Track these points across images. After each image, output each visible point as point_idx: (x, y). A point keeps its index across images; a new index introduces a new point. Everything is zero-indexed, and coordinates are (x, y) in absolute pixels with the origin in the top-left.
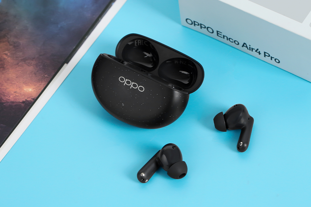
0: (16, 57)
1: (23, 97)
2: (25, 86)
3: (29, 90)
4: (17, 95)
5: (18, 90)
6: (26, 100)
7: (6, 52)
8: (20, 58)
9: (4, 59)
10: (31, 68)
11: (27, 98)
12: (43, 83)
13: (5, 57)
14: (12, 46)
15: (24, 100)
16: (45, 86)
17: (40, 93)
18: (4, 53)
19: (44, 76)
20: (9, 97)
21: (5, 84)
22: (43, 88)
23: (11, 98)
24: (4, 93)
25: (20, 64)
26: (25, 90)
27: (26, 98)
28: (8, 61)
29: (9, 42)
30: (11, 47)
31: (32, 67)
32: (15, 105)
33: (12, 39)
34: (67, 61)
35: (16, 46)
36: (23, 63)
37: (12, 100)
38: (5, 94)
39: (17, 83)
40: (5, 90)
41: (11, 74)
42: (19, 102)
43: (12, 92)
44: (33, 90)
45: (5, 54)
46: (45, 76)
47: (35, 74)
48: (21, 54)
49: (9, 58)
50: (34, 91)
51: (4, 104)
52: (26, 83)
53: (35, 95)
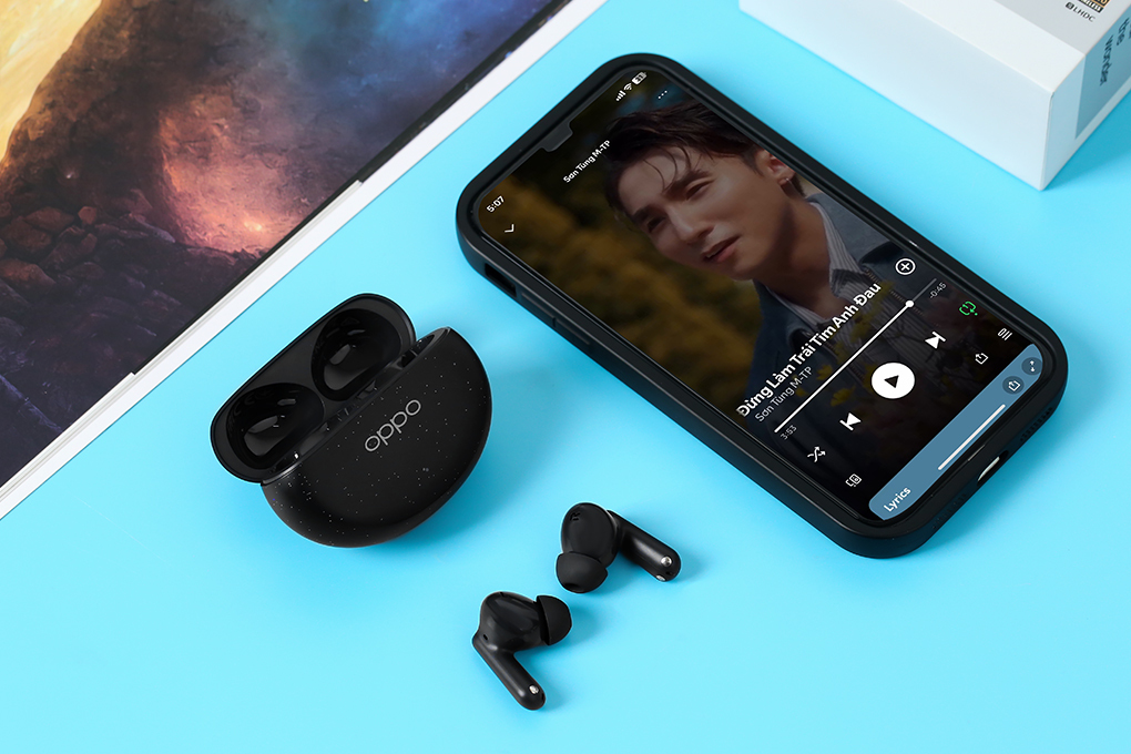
0: (242, 139)
1: (238, 241)
2: (248, 215)
3: (255, 228)
4: (225, 233)
5: (229, 223)
6: (243, 250)
7: (222, 121)
8: (251, 144)
9: (214, 137)
10: (272, 174)
11: (248, 247)
12: (292, 219)
13: (216, 131)
14: (239, 109)
15: (239, 250)
16: (295, 226)
17: (279, 240)
18: (216, 121)
19: (299, 200)
20: (205, 234)
21: (202, 200)
22: (289, 230)
23: (209, 238)
24: (193, 221)
25: (248, 156)
26: (246, 224)
27: (244, 247)
28: (221, 144)
29: (233, 97)
30: (236, 110)
31: (274, 171)
32: (214, 258)
33: (243, 92)
34: (363, 174)
35: (248, 112)
36: (256, 156)
37: (211, 244)
38: (197, 226)
39: (230, 205)
40: (199, 214)
41: (222, 177)
42: (225, 252)
43: (215, 225)
44: (264, 230)
45: (218, 125)
46: (303, 201)
47: (279, 190)
48: (255, 132)
49: (225, 138)
50: (268, 232)
51: (189, 250)
52: (250, 208)
53: (266, 245)
